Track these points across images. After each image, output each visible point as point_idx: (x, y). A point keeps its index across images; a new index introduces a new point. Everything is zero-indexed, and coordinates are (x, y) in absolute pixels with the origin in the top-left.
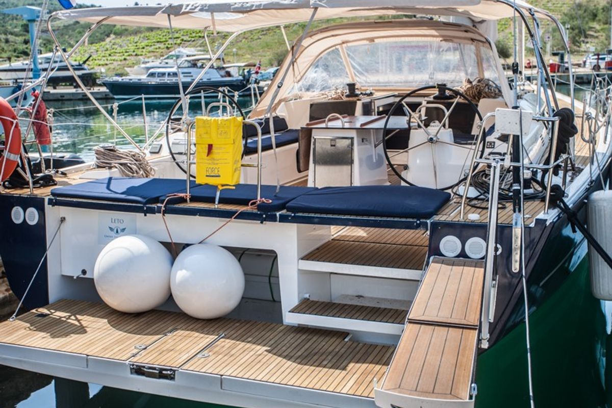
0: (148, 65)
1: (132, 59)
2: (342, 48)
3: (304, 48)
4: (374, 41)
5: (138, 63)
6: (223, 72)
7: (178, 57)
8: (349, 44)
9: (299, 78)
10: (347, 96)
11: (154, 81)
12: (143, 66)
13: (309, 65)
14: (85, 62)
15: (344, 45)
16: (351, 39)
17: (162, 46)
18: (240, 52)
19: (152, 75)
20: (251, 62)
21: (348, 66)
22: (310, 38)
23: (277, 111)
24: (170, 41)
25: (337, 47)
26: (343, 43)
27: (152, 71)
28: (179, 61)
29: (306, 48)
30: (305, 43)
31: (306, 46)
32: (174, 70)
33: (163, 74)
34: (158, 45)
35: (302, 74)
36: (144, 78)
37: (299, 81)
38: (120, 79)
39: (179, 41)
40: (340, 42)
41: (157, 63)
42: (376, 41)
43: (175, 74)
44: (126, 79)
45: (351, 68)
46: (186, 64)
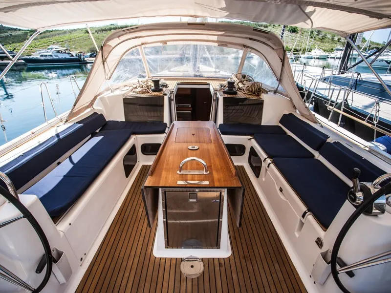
0: (40, 52)
1: (34, 50)
2: (141, 48)
3: (111, 48)
4: (166, 43)
5: (36, 51)
6: (70, 55)
7: (52, 49)
8: (147, 46)
9: (109, 75)
10: (153, 91)
11: (43, 58)
12: (38, 52)
13: (117, 63)
14: (13, 50)
15: (143, 46)
16: (149, 41)
17: (45, 44)
18: (76, 47)
19: (42, 56)
20: (81, 51)
21: (145, 62)
22: (117, 38)
23: (94, 106)
24: (49, 43)
25: (137, 47)
26: (142, 44)
27: (41, 54)
28: (52, 51)
29: (114, 48)
30: (112, 43)
31: (113, 46)
32: (51, 54)
33: (46, 56)
34: (44, 44)
35: (112, 71)
36: (39, 57)
37: (110, 78)
38: (28, 57)
39: (52, 43)
40: (140, 43)
41: (43, 51)
42: (168, 43)
43: (51, 56)
44: (31, 57)
45: (147, 64)
46: (55, 52)
